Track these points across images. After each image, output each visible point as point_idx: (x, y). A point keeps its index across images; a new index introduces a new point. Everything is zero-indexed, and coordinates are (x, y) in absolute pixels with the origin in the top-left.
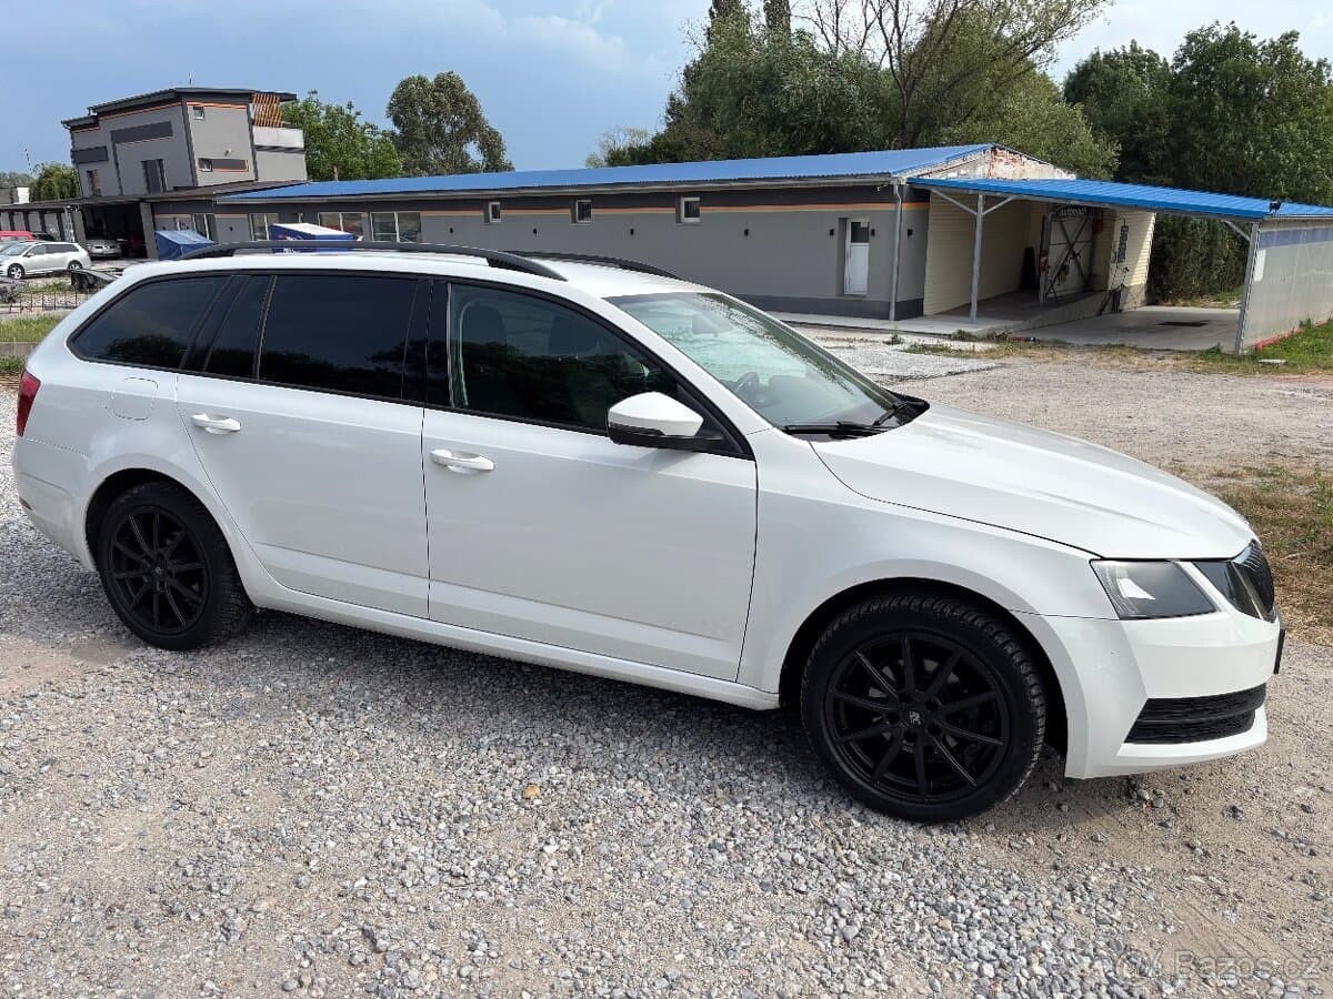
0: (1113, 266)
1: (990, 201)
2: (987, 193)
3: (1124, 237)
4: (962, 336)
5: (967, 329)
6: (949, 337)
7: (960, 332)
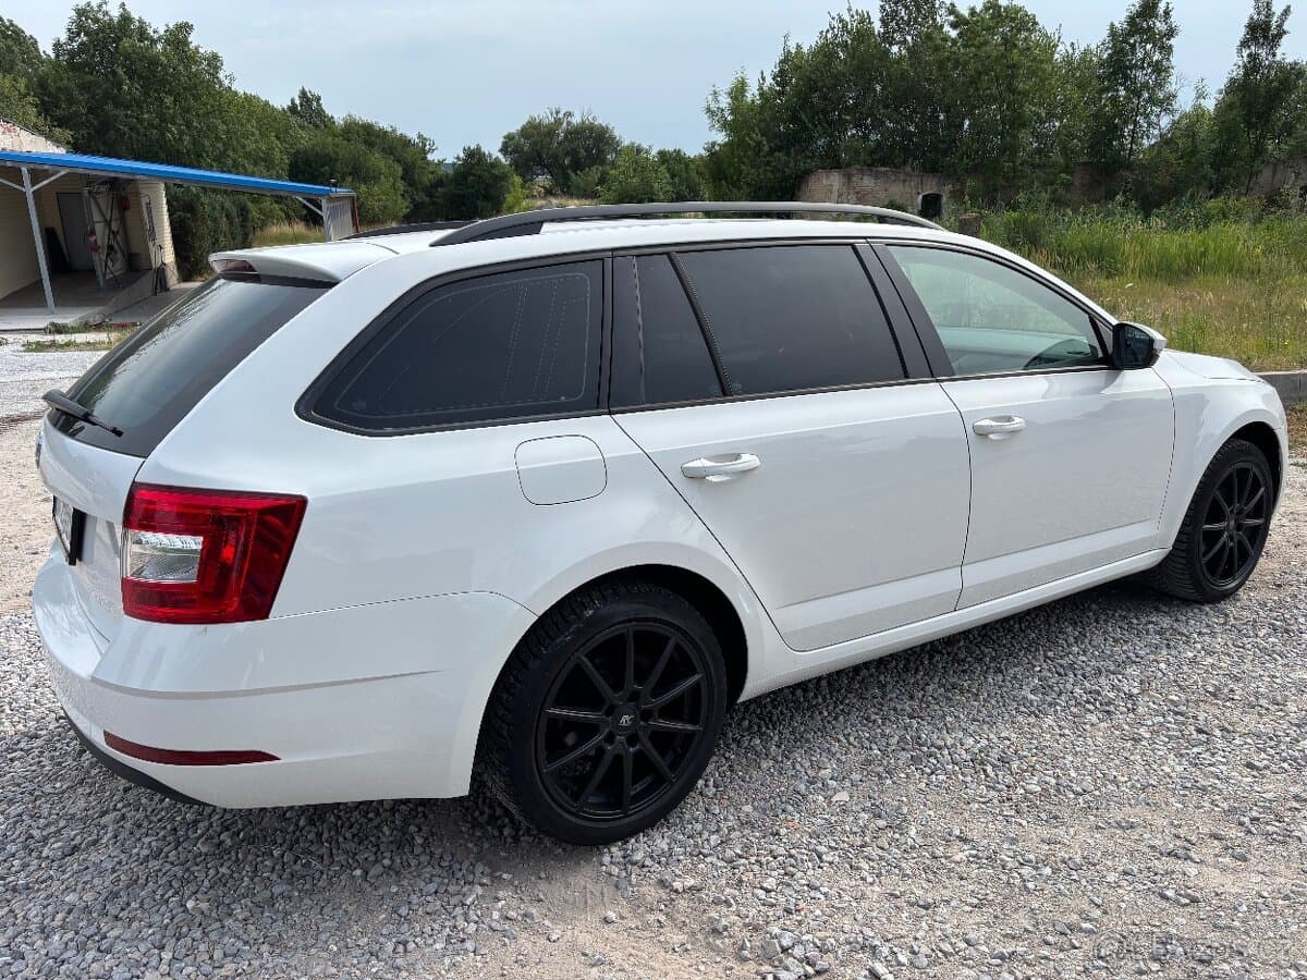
0: (151, 244)
1: (36, 176)
2: (32, 166)
3: (150, 212)
4: (59, 329)
5: (59, 321)
6: (44, 331)
7: (53, 324)
